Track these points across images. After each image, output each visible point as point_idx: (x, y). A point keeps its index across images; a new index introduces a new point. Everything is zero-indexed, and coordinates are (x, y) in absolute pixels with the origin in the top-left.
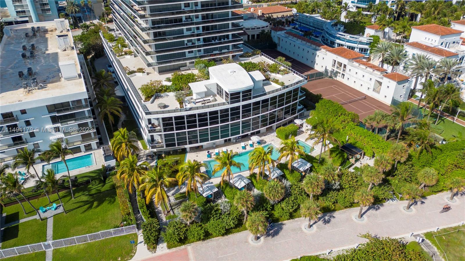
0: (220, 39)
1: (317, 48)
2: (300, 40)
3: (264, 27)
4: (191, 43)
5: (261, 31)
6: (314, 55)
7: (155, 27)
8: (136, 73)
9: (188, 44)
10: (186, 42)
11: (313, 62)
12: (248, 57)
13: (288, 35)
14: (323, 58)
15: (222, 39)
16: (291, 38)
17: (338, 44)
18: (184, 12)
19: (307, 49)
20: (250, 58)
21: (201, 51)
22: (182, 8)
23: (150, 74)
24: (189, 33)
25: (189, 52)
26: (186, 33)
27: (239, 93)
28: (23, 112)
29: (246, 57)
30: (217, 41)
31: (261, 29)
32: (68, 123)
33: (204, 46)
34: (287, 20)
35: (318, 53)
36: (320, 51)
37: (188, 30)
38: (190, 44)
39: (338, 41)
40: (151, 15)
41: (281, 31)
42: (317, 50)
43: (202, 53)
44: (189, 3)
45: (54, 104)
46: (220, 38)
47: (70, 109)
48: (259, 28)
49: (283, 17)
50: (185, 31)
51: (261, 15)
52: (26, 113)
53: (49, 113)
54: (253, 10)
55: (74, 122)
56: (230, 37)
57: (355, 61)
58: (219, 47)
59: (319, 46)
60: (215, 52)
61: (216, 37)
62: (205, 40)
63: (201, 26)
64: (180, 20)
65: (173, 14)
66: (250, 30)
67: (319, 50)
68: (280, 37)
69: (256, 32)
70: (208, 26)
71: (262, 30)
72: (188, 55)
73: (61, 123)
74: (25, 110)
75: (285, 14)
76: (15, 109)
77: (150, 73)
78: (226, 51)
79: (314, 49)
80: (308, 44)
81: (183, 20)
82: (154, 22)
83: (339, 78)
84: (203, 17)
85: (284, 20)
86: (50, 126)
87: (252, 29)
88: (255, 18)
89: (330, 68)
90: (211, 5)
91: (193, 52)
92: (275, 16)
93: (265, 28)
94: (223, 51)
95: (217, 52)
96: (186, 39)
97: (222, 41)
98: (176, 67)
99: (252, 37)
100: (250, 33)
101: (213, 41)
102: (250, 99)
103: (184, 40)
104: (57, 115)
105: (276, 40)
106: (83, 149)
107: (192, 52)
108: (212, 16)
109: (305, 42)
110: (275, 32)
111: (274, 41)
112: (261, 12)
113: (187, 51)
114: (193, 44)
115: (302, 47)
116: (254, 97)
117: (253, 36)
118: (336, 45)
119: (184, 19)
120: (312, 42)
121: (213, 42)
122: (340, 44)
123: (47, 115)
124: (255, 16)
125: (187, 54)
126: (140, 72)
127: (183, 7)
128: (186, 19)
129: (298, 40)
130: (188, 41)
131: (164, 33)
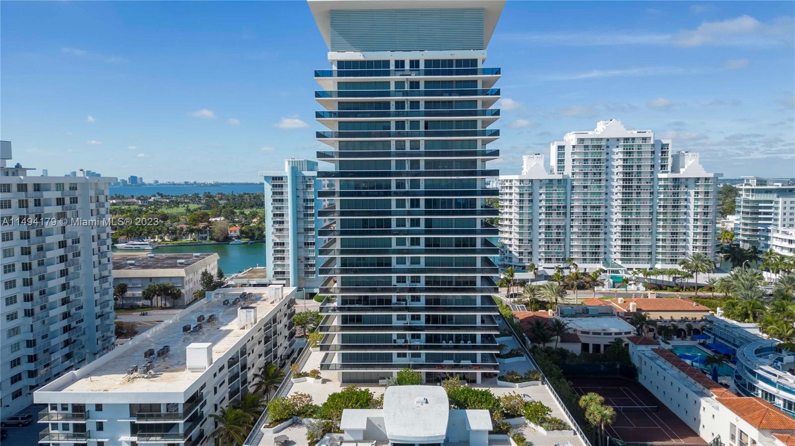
0: (458, 341)
1: (706, 391)
2: (678, 370)
3: (621, 334)
4: (403, 340)
5: (613, 341)
6: (697, 404)
7: (344, 308)
8: (307, 377)
9: (398, 341)
10: (395, 337)
11: (697, 420)
12: (511, 381)
13: (657, 356)
14: (713, 416)
15: (462, 342)
16: (661, 361)
17: (763, 391)
18: (394, 290)
19: (685, 389)
20: (517, 384)
21: (420, 357)
22: (393, 284)
23: (327, 383)
24: (401, 323)
25: (399, 355)
26: (395, 323)
28: (99, 407)
29: (507, 381)
30: (451, 343)
31: (614, 336)
32: (152, 438)
33: (425, 348)
34: (689, 327)
35: (703, 401)
36: (709, 398)
37: (400, 318)
38: (401, 342)
39: (761, 384)
40: (342, 290)
41: (646, 344)
42: (703, 394)
43: (422, 360)
44: (405, 277)
45: (140, 404)
46: (458, 338)
47: (159, 417)
48: (610, 334)
50: (394, 319)
51: (635, 311)
52: (101, 410)
53: (131, 416)
54: (621, 301)
56: (479, 339)
57: (779, 438)
58: (456, 354)
59: (709, 388)
60: (446, 362)
61: (450, 337)
62: (429, 338)
63: (423, 314)
64: (389, 301)
65: (375, 290)
66: (591, 335)
67: (708, 396)
68: (643, 357)
69: (603, 341)
70: (437, 315)
71: (615, 339)
72: (396, 360)
73: (139, 436)
74: (101, 404)
75: (690, 316)
76: (90, 401)
77: (330, 381)
78: (469, 363)
79: (696, 393)
80: (689, 378)
81: (393, 302)
82: (344, 301)
84: (428, 301)
85: (683, 326)
86: (126, 438)
87: (594, 333)
88: (615, 315)
89: (726, 442)
90: (444, 283)
92: (654, 316)
93: (623, 335)
94: (463, 363)
95: (451, 362)
96: (394, 333)
97: (462, 343)
98: (374, 377)
99: (593, 348)
100: (591, 341)
101: (444, 341)
103: (391, 334)
104: (137, 422)
105: (635, 361)
107: (404, 355)
108: (446, 301)
109: (685, 375)
110: (634, 345)
111: (633, 362)
112: (634, 306)
113: (395, 352)
114: (406, 341)
115: (677, 384)
117: (597, 347)
118: (760, 392)
119: (394, 300)
120: (698, 376)
121: (444, 343)
122: (767, 393)
123: (126, 419)
124: (615, 312)
125: (395, 357)
126: (313, 376)
127: (394, 281)
128: (398, 300)
129: (674, 367)
130: (399, 336)
131: (359, 319)
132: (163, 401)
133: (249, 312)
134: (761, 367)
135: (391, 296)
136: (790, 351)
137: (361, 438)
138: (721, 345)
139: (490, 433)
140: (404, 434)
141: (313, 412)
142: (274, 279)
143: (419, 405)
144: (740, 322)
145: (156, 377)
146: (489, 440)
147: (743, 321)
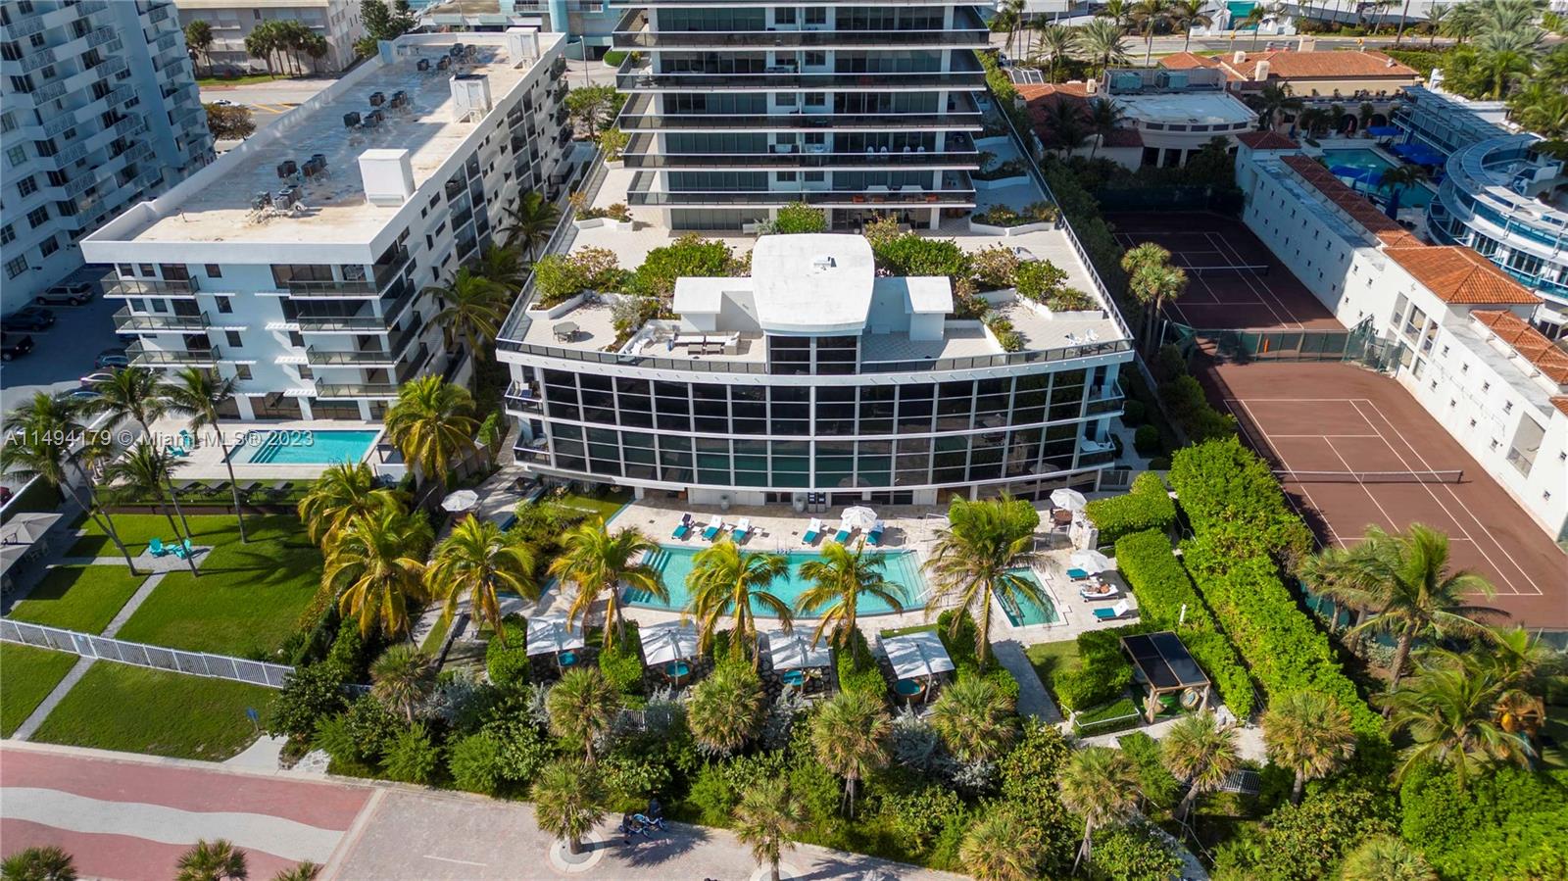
0: (898, 147)
1: (1369, 234)
2: (1323, 197)
3: (1225, 127)
4: (789, 147)
5: (1208, 141)
6: (1345, 260)
7: (667, 78)
8: (603, 219)
9: (779, 147)
10: (772, 141)
11: (1337, 290)
12: (996, 224)
13: (1290, 169)
14: (1371, 281)
15: (907, 148)
16: (1294, 181)
17: (1477, 234)
18: (771, 40)
19: (1328, 234)
20: (1007, 230)
21: (823, 180)
22: (768, 25)
23: (644, 229)
24: (784, 112)
25: (781, 176)
26: (773, 110)
27: (804, 341)
28: (213, 270)
29: (988, 223)
30: (884, 152)
31: (1211, 132)
32: (326, 326)
33: (833, 161)
34: (1367, 111)
35: (1359, 256)
36: (1371, 250)
37: (781, 100)
38: (784, 150)
39: (1479, 223)
40: (661, 40)
41: (1272, 148)
42: (1359, 242)
43: (826, 186)
44: (794, 9)
45: (291, 266)
46: (900, 141)
47: (332, 288)
48: (1205, 128)
49: (1359, 97)
50: (771, 102)
51: (1265, 78)
52: (219, 274)
53: (278, 287)
54: (1241, 57)
55: (338, 326)
56: (940, 142)
57: (1482, 318)
58: (893, 172)
59: (1375, 230)
60: (872, 190)
61: (885, 138)
62: (840, 142)
63: (830, 91)
64: (759, 63)
65: (729, 40)
66: (1165, 131)
67: (1370, 246)
68: (1260, 172)
69: (1187, 143)
70: (859, 94)
71: (1213, 138)
72: (775, 186)
73: (301, 321)
74: (217, 266)
75: (1373, 87)
76: (194, 260)
77: (648, 226)
78: (918, 190)
79: (1348, 239)
80: (1342, 212)
81: (768, 66)
82: (667, 63)
83: (1403, 375)
84: (842, 63)
85: (1354, 110)
86: (278, 325)
87: (1172, 128)
88: (1220, 89)
89: (1382, 327)
90: (875, 24)
91: (794, 180)
92: (1301, 89)
93: (1230, 130)
94: (906, 190)
95: (884, 190)
96: (772, 131)
97: (906, 152)
98: (733, 219)
99: (1166, 158)
100: (1162, 142)
101: (870, 149)
102: (850, 370)
103: (766, 134)
104: (291, 297)
105: (1244, 181)
106: (365, 412)
107: (791, 176)
108: (878, 62)
109: (1334, 207)
110: (1248, 150)
111: (1238, 184)
112: (1264, 68)
113: (772, 170)
114: (795, 149)
115: (1316, 223)
116: (865, 369)
117: (1173, 155)
118: (1472, 237)
119: (771, 62)
120: (1360, 208)
121: (871, 153)
122: (1483, 238)
123: (270, 292)
124: (1223, 83)
125: (772, 180)
126: (616, 217)
127: (770, 20)
128: (779, 62)
129: (1318, 191)
130: (781, 139)
131: (699, 102)
132: (335, 260)
133: (473, 85)
134: (1489, 189)
135: (765, 52)
136: (1555, 156)
137: (714, 328)
138: (1422, 148)
139: (948, 317)
140: (791, 320)
141: (622, 282)
142: (517, 14)
143: (819, 269)
144: (1471, 98)
145: (310, 216)
146: (946, 330)
147: (1478, 97)
